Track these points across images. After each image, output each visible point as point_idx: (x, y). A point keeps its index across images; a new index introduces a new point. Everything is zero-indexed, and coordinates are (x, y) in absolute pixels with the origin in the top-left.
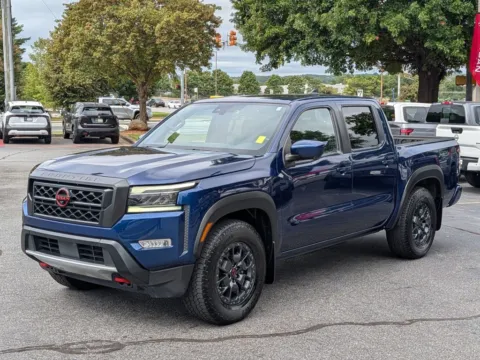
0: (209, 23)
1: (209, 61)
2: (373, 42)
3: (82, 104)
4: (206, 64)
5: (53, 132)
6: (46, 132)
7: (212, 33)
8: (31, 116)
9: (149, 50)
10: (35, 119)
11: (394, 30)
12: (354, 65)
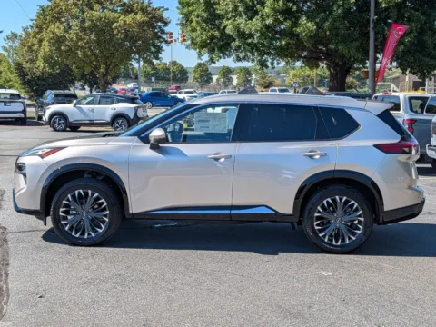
0: (159, 24)
1: (160, 56)
3: (52, 92)
4: (157, 58)
5: (29, 115)
6: (22, 115)
7: (163, 32)
8: (10, 102)
10: (13, 104)
12: (275, 62)
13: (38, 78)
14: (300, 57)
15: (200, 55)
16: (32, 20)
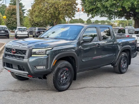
0: (74, 5)
1: (74, 16)
2: (120, 10)
3: (38, 28)
4: (73, 17)
6: (27, 36)
7: (75, 7)
8: (23, 31)
9: (57, 12)
10: (24, 32)
11: (127, 7)
12: (115, 17)
13: (36, 23)
14: (124, 15)
15: (88, 15)
16: (32, 4)
